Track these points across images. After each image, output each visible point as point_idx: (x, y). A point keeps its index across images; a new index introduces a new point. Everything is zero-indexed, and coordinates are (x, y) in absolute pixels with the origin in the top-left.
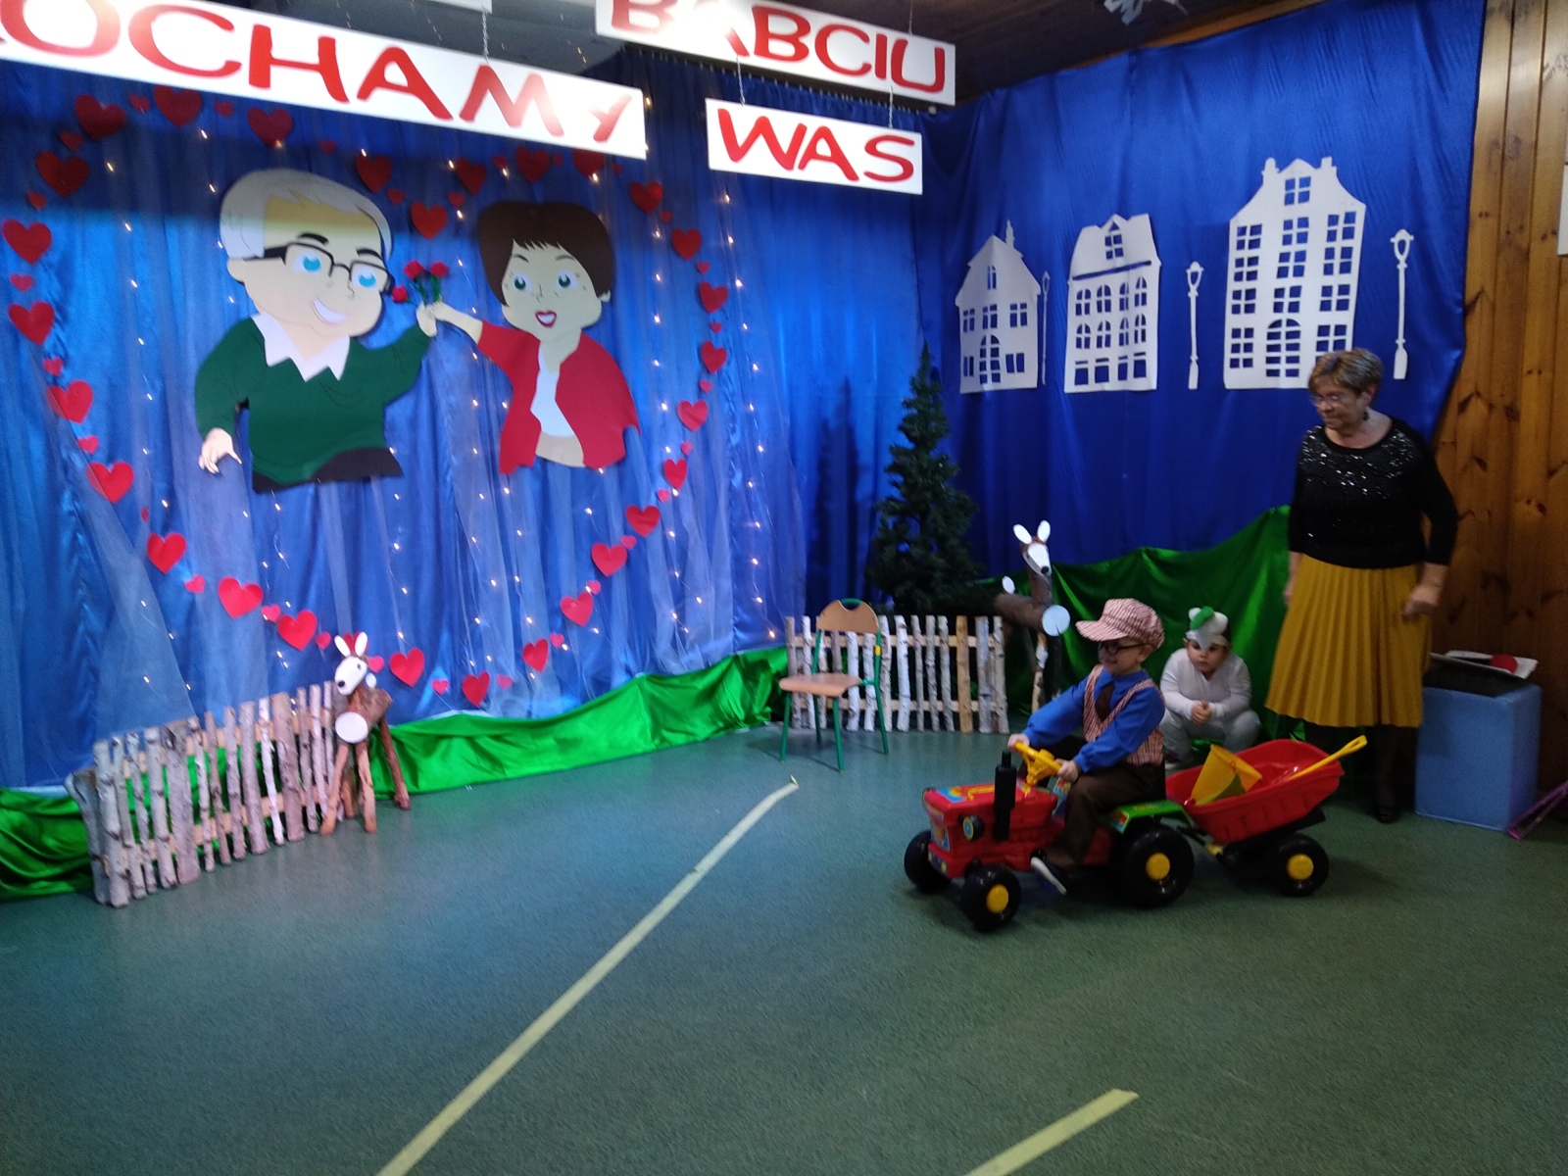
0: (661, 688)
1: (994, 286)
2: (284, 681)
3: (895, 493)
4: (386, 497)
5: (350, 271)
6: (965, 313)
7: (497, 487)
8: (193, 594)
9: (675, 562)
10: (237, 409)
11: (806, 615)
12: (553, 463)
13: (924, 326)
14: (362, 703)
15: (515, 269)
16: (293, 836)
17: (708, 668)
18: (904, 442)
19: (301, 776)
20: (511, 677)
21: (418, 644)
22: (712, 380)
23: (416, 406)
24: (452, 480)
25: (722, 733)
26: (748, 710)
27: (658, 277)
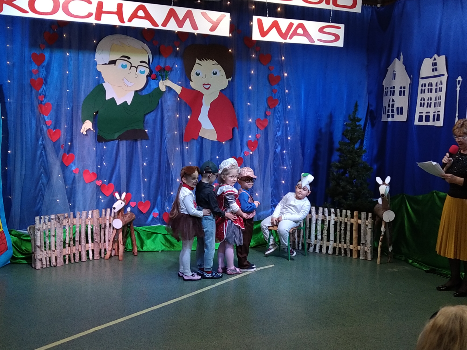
2: (101, 206)
5: (137, 68)
7: (183, 146)
8: (75, 175)
10: (95, 114)
12: (205, 138)
15: (196, 68)
21: (149, 199)
23: (156, 115)
24: (166, 142)
27: (252, 72)
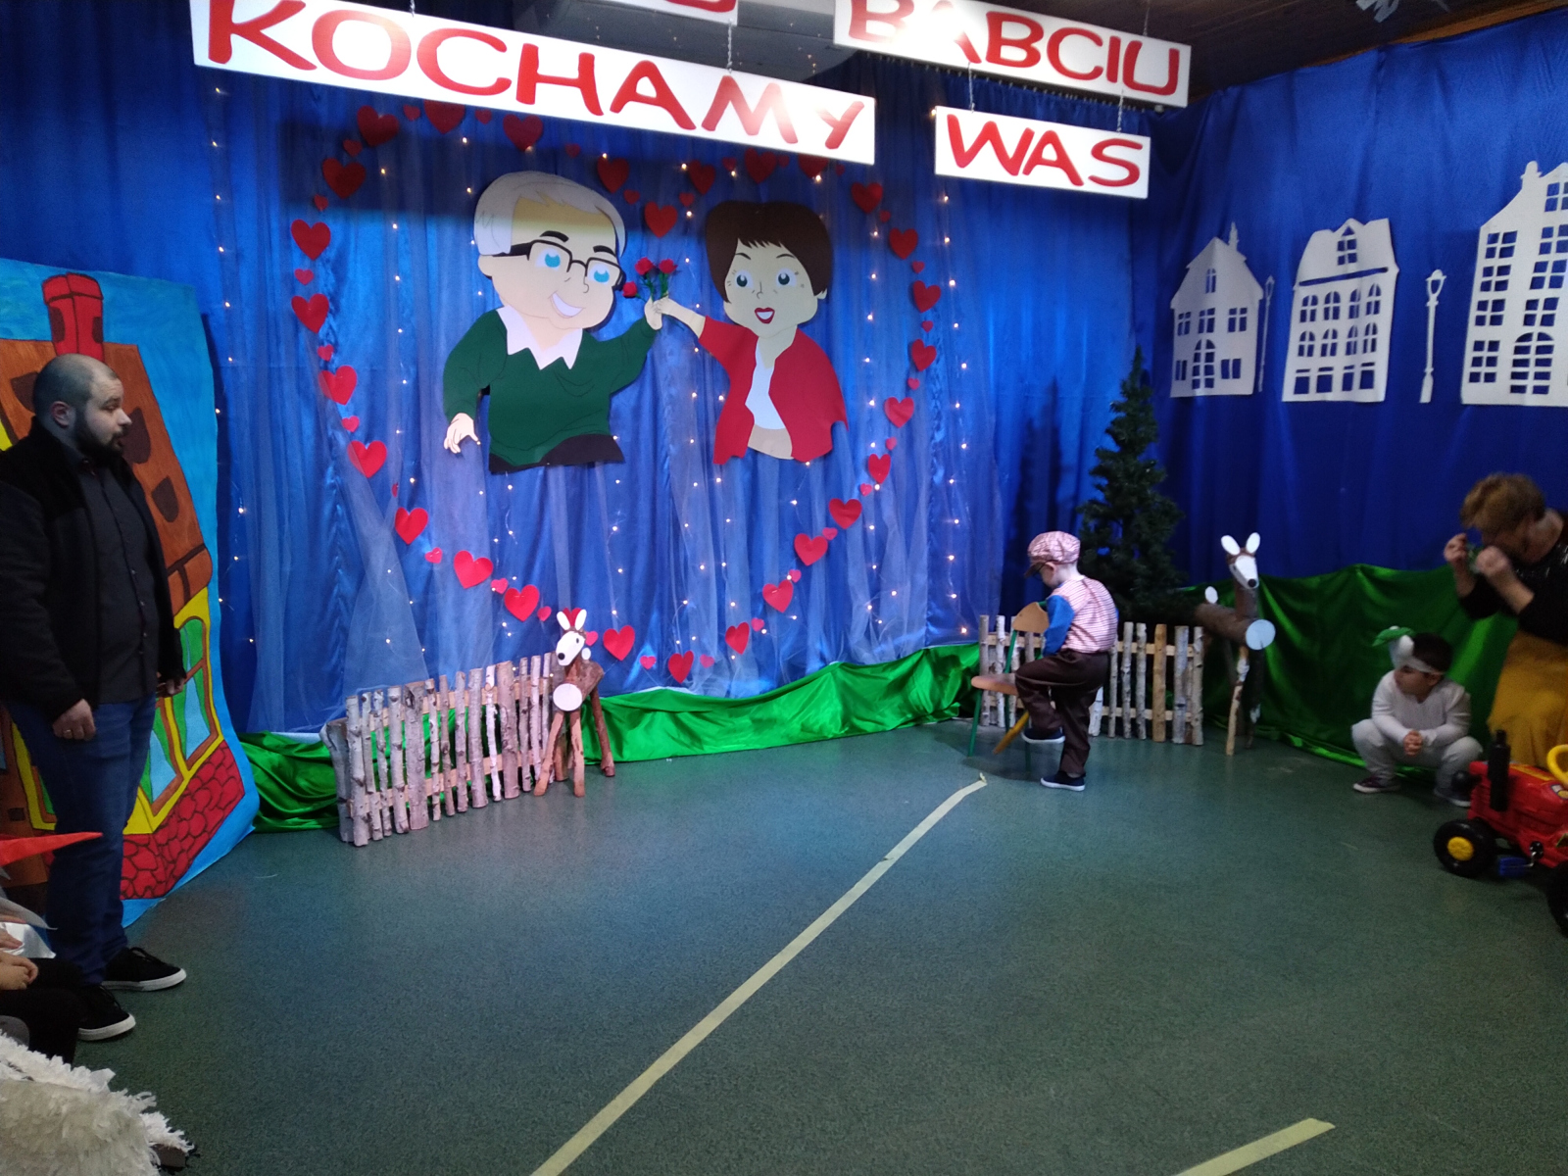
0: (854, 678)
1: (1213, 290)
2: (508, 650)
3: (1100, 496)
4: (609, 482)
5: (586, 266)
6: (1181, 316)
7: (711, 476)
8: (432, 566)
9: (873, 556)
10: (480, 395)
11: (1001, 614)
12: (763, 454)
13: (1137, 328)
14: (578, 675)
15: (738, 267)
16: (509, 795)
17: (899, 661)
18: (1110, 444)
19: (519, 739)
20: (713, 657)
21: (630, 621)
22: (920, 377)
23: (640, 396)
24: (668, 468)
25: (911, 724)
26: (937, 704)
27: (874, 276)
